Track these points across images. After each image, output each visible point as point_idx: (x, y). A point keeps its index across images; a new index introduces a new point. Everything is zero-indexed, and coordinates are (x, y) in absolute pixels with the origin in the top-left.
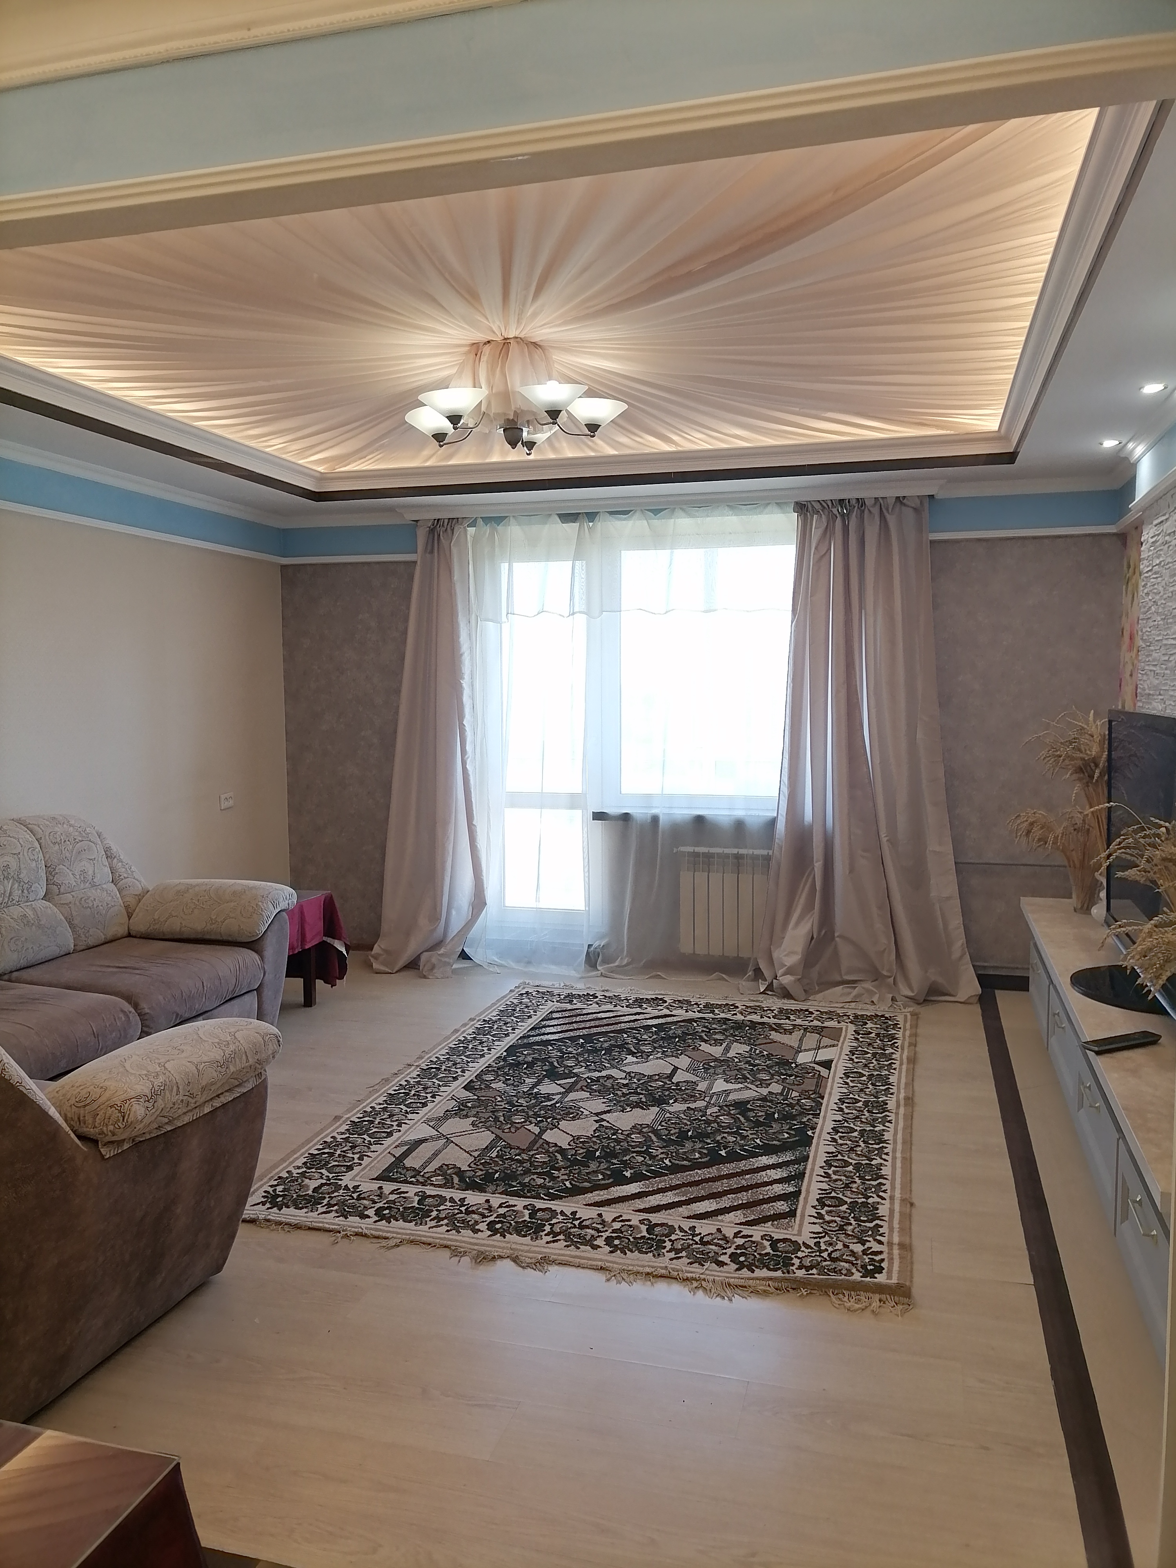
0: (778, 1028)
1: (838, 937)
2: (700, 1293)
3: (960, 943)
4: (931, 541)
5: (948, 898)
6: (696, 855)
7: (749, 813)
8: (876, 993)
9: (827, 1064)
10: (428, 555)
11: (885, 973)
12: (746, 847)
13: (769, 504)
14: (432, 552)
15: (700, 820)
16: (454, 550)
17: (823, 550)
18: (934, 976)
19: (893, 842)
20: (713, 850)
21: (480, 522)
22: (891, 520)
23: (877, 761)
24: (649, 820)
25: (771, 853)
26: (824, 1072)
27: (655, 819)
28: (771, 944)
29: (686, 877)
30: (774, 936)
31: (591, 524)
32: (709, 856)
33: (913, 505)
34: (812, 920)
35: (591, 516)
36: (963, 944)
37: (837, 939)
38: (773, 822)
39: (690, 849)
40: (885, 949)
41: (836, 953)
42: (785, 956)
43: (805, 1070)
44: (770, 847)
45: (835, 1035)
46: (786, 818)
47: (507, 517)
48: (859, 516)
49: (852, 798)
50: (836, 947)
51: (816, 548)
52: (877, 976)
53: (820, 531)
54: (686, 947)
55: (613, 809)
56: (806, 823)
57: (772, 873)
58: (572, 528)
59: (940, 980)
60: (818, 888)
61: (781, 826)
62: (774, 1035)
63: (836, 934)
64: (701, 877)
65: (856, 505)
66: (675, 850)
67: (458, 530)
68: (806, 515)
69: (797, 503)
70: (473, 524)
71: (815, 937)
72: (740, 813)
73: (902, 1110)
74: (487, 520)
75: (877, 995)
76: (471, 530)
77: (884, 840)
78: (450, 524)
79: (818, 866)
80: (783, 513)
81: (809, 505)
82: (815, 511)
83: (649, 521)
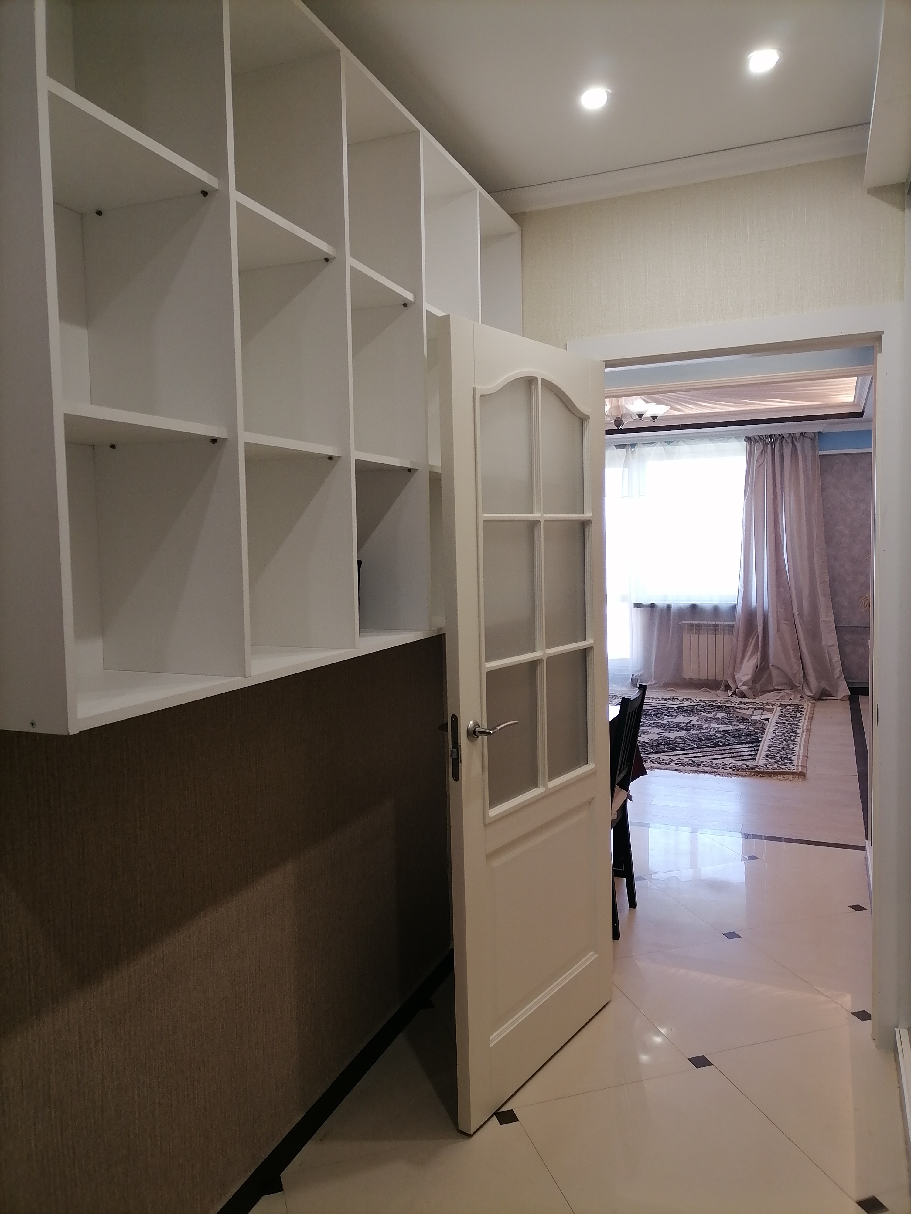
0: (740, 708)
1: (772, 666)
2: (718, 776)
3: (839, 669)
4: (820, 455)
5: (833, 645)
6: (693, 625)
7: (721, 602)
8: (792, 695)
9: (768, 720)
11: (797, 685)
12: (720, 621)
13: (730, 437)
15: (694, 607)
17: (761, 462)
18: (824, 685)
19: (801, 615)
20: (701, 622)
22: (798, 445)
23: (792, 573)
24: (666, 607)
25: (734, 623)
26: (765, 722)
27: (669, 606)
28: (734, 672)
29: (686, 637)
30: (735, 667)
31: (633, 449)
32: (699, 626)
33: (810, 437)
34: (756, 658)
35: (633, 446)
36: (840, 670)
37: (771, 667)
38: (734, 607)
39: (689, 622)
40: (797, 672)
41: (770, 676)
42: (742, 676)
43: (756, 722)
44: (733, 620)
45: (771, 711)
46: (742, 604)
48: (780, 443)
49: (778, 592)
50: (770, 673)
51: (757, 461)
52: (793, 687)
53: (759, 451)
54: (686, 675)
55: (646, 601)
56: (753, 607)
57: (734, 633)
58: (623, 453)
59: (828, 688)
60: (760, 641)
61: (739, 608)
62: (738, 710)
63: (770, 665)
64: (695, 637)
65: (779, 438)
66: (680, 623)
68: (751, 443)
69: (746, 437)
71: (759, 666)
72: (716, 602)
73: (804, 733)
75: (793, 696)
77: (796, 614)
79: (760, 629)
80: (739, 442)
81: (753, 438)
82: (756, 441)
83: (665, 447)
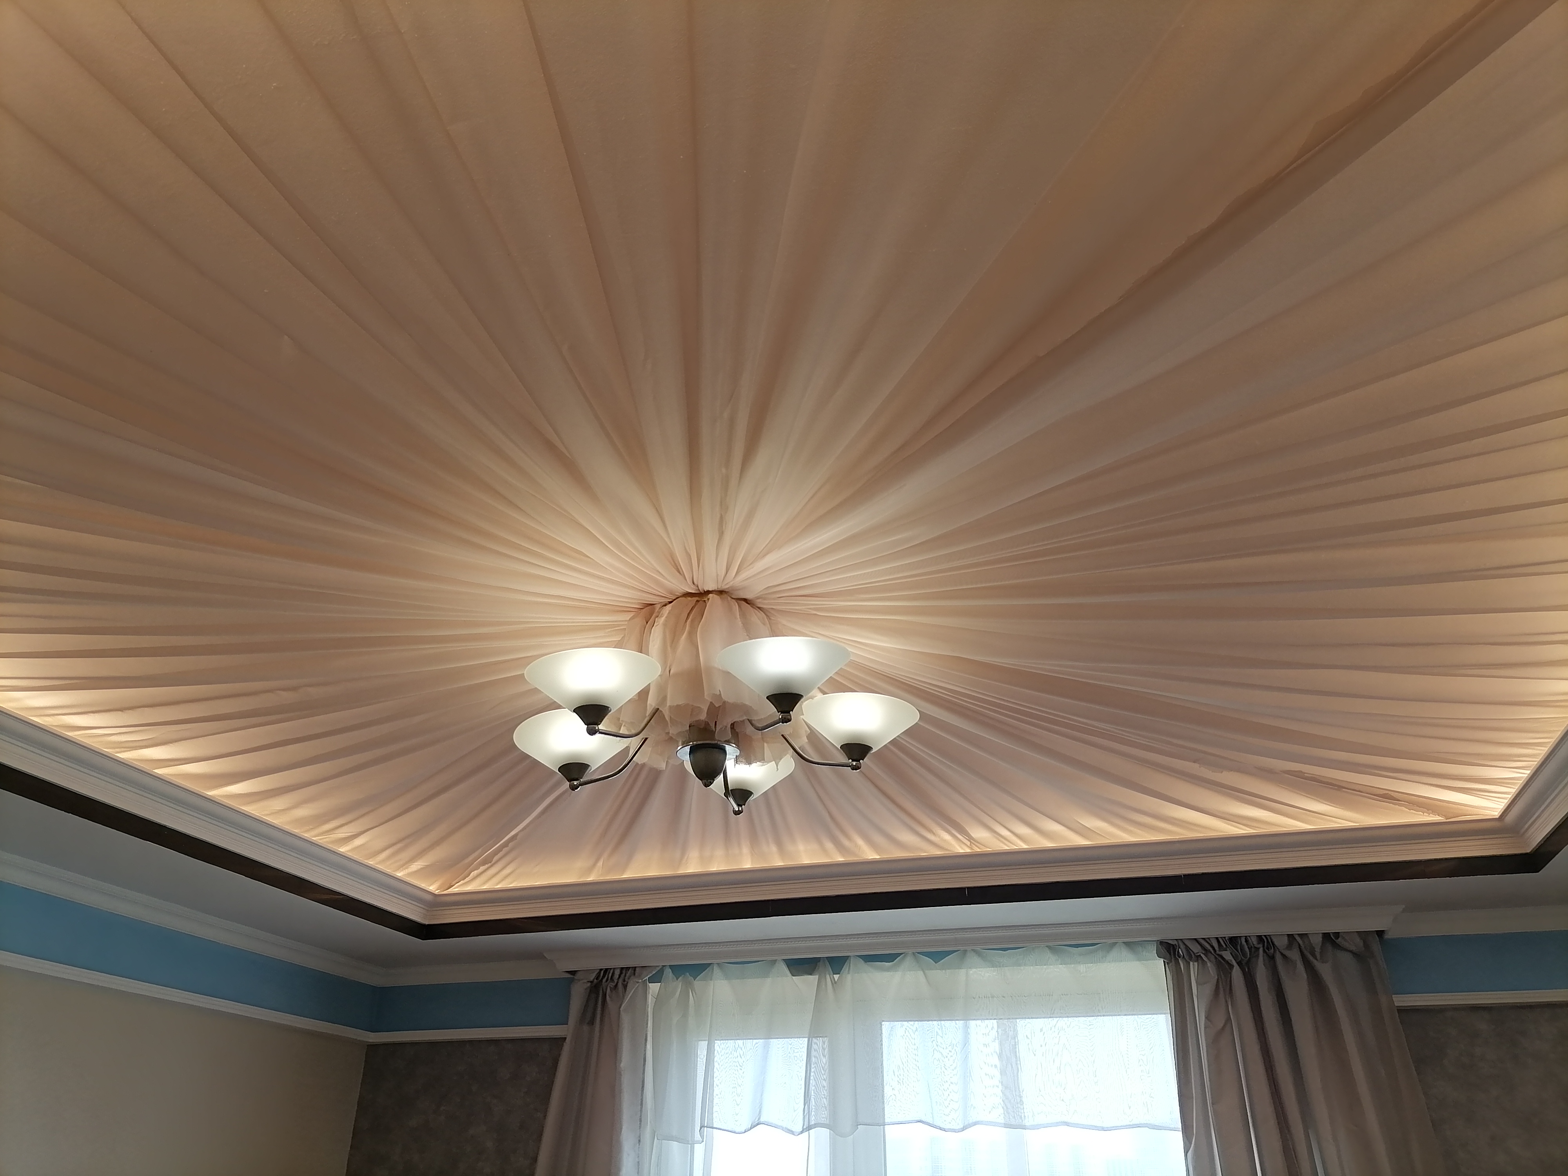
4: (1397, 1009)
10: (586, 1028)
13: (1115, 944)
14: (592, 1023)
16: (626, 1019)
17: (1218, 1019)
21: (668, 972)
22: (1325, 970)
31: (836, 977)
33: (1353, 948)
35: (837, 963)
47: (710, 964)
48: (1268, 965)
51: (1208, 1018)
53: (1209, 989)
58: (807, 983)
65: (1261, 946)
67: (634, 986)
68: (1177, 963)
69: (1162, 943)
70: (657, 978)
74: (679, 970)
76: (654, 988)
78: (623, 976)
80: (1139, 960)
81: (1182, 946)
82: (1192, 956)
83: (927, 971)
